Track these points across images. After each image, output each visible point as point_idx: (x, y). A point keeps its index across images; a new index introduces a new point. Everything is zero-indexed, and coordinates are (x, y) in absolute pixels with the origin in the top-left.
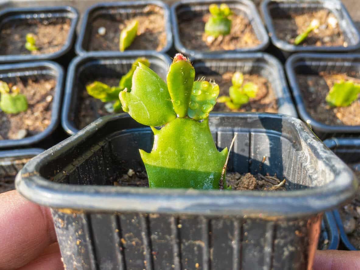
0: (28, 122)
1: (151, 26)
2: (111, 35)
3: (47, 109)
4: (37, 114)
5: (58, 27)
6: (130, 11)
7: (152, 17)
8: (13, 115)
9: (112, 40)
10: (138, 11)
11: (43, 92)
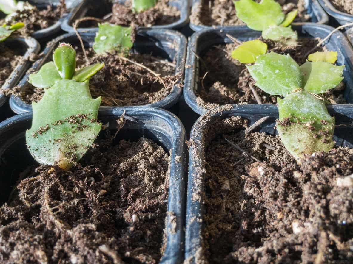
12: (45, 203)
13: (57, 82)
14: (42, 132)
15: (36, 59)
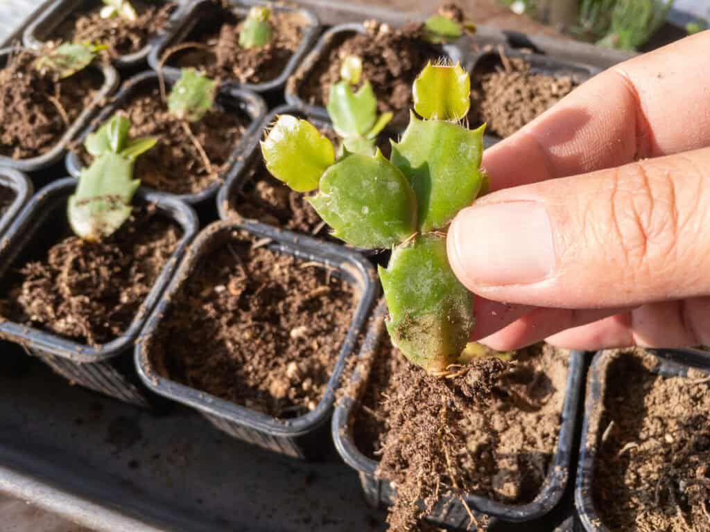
12: (65, 270)
13: (107, 152)
14: (83, 203)
15: (107, 104)
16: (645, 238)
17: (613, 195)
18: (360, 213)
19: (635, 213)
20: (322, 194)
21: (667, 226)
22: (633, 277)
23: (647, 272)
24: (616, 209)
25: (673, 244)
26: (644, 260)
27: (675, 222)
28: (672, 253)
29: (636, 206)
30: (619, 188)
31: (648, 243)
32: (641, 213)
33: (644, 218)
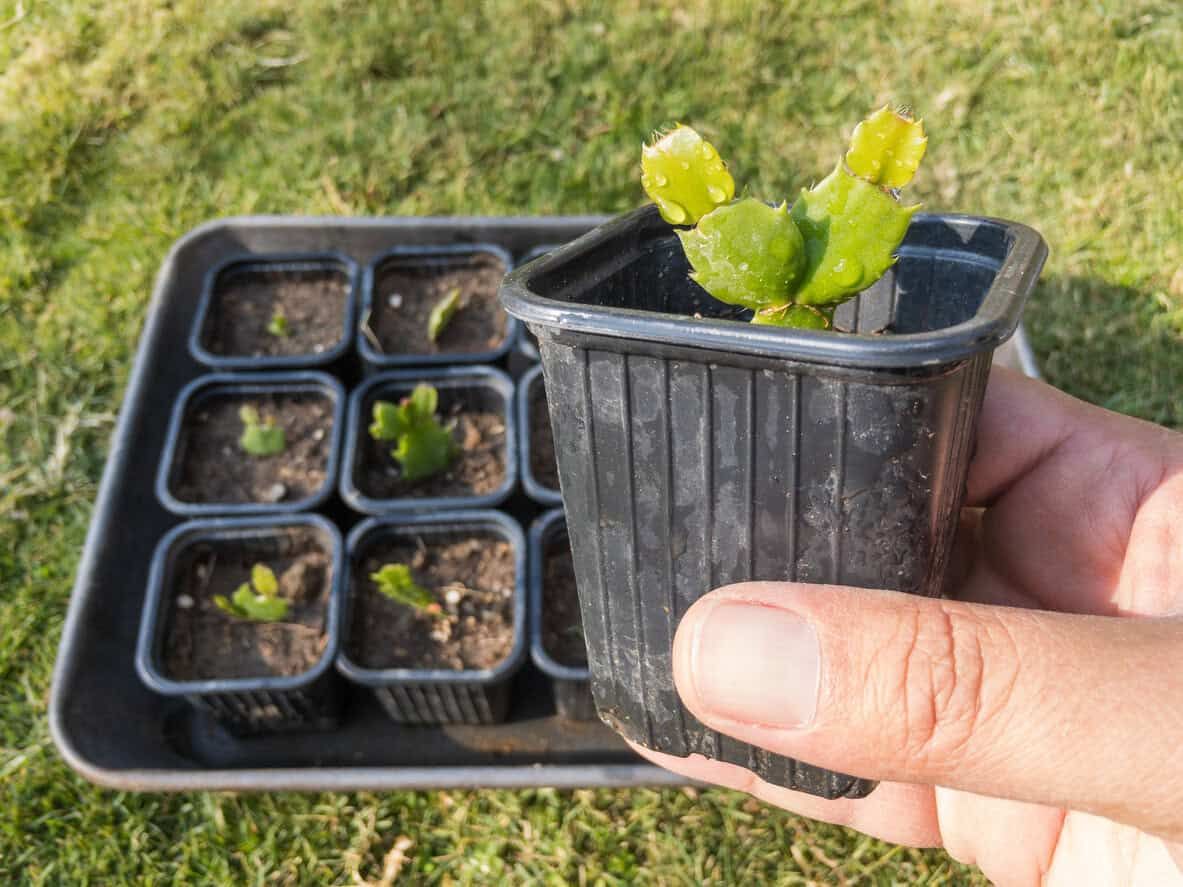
0: (286, 472)
1: (482, 290)
2: (412, 308)
3: (315, 452)
4: (300, 459)
5: (320, 285)
6: (444, 262)
7: (484, 273)
8: (262, 458)
9: (413, 318)
10: (459, 261)
11: (308, 420)
16: (935, 720)
17: (909, 653)
18: (736, 267)
19: (932, 690)
20: (699, 232)
21: (965, 717)
22: (904, 761)
23: (925, 760)
24: (910, 675)
25: (964, 740)
26: (927, 747)
27: (975, 716)
28: (962, 747)
29: (935, 680)
30: (918, 646)
31: (937, 728)
32: (939, 691)
33: (940, 699)
